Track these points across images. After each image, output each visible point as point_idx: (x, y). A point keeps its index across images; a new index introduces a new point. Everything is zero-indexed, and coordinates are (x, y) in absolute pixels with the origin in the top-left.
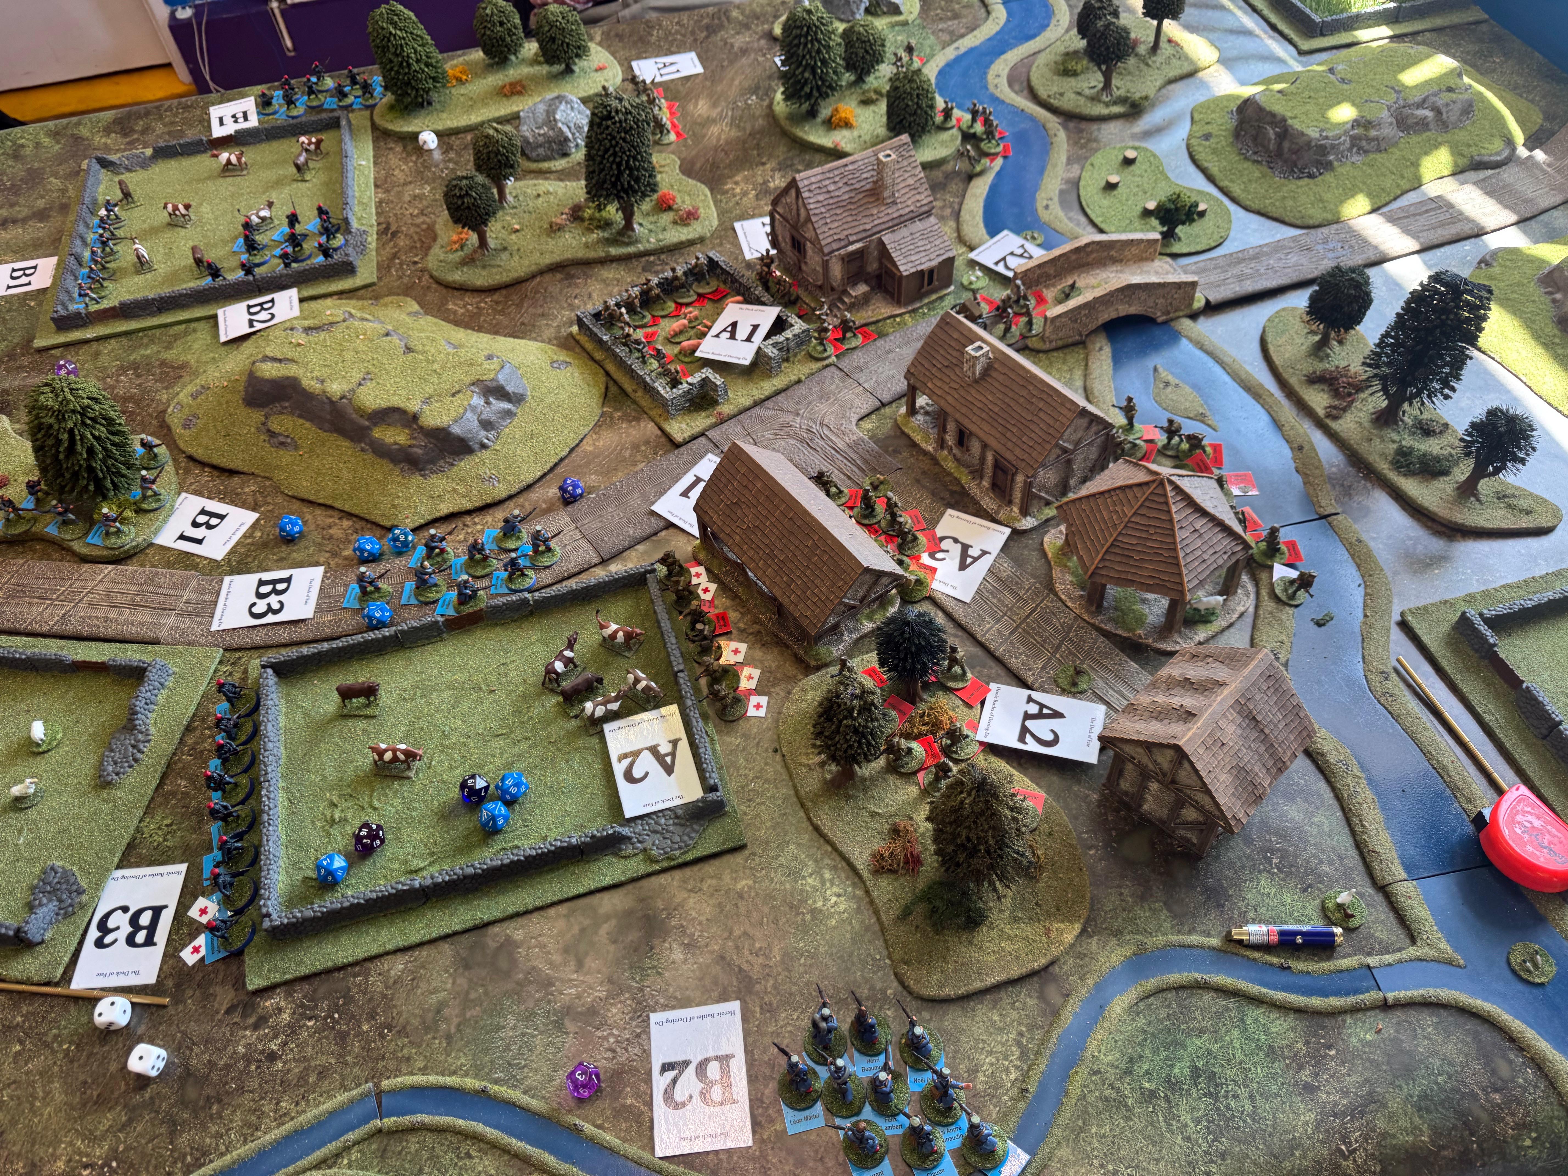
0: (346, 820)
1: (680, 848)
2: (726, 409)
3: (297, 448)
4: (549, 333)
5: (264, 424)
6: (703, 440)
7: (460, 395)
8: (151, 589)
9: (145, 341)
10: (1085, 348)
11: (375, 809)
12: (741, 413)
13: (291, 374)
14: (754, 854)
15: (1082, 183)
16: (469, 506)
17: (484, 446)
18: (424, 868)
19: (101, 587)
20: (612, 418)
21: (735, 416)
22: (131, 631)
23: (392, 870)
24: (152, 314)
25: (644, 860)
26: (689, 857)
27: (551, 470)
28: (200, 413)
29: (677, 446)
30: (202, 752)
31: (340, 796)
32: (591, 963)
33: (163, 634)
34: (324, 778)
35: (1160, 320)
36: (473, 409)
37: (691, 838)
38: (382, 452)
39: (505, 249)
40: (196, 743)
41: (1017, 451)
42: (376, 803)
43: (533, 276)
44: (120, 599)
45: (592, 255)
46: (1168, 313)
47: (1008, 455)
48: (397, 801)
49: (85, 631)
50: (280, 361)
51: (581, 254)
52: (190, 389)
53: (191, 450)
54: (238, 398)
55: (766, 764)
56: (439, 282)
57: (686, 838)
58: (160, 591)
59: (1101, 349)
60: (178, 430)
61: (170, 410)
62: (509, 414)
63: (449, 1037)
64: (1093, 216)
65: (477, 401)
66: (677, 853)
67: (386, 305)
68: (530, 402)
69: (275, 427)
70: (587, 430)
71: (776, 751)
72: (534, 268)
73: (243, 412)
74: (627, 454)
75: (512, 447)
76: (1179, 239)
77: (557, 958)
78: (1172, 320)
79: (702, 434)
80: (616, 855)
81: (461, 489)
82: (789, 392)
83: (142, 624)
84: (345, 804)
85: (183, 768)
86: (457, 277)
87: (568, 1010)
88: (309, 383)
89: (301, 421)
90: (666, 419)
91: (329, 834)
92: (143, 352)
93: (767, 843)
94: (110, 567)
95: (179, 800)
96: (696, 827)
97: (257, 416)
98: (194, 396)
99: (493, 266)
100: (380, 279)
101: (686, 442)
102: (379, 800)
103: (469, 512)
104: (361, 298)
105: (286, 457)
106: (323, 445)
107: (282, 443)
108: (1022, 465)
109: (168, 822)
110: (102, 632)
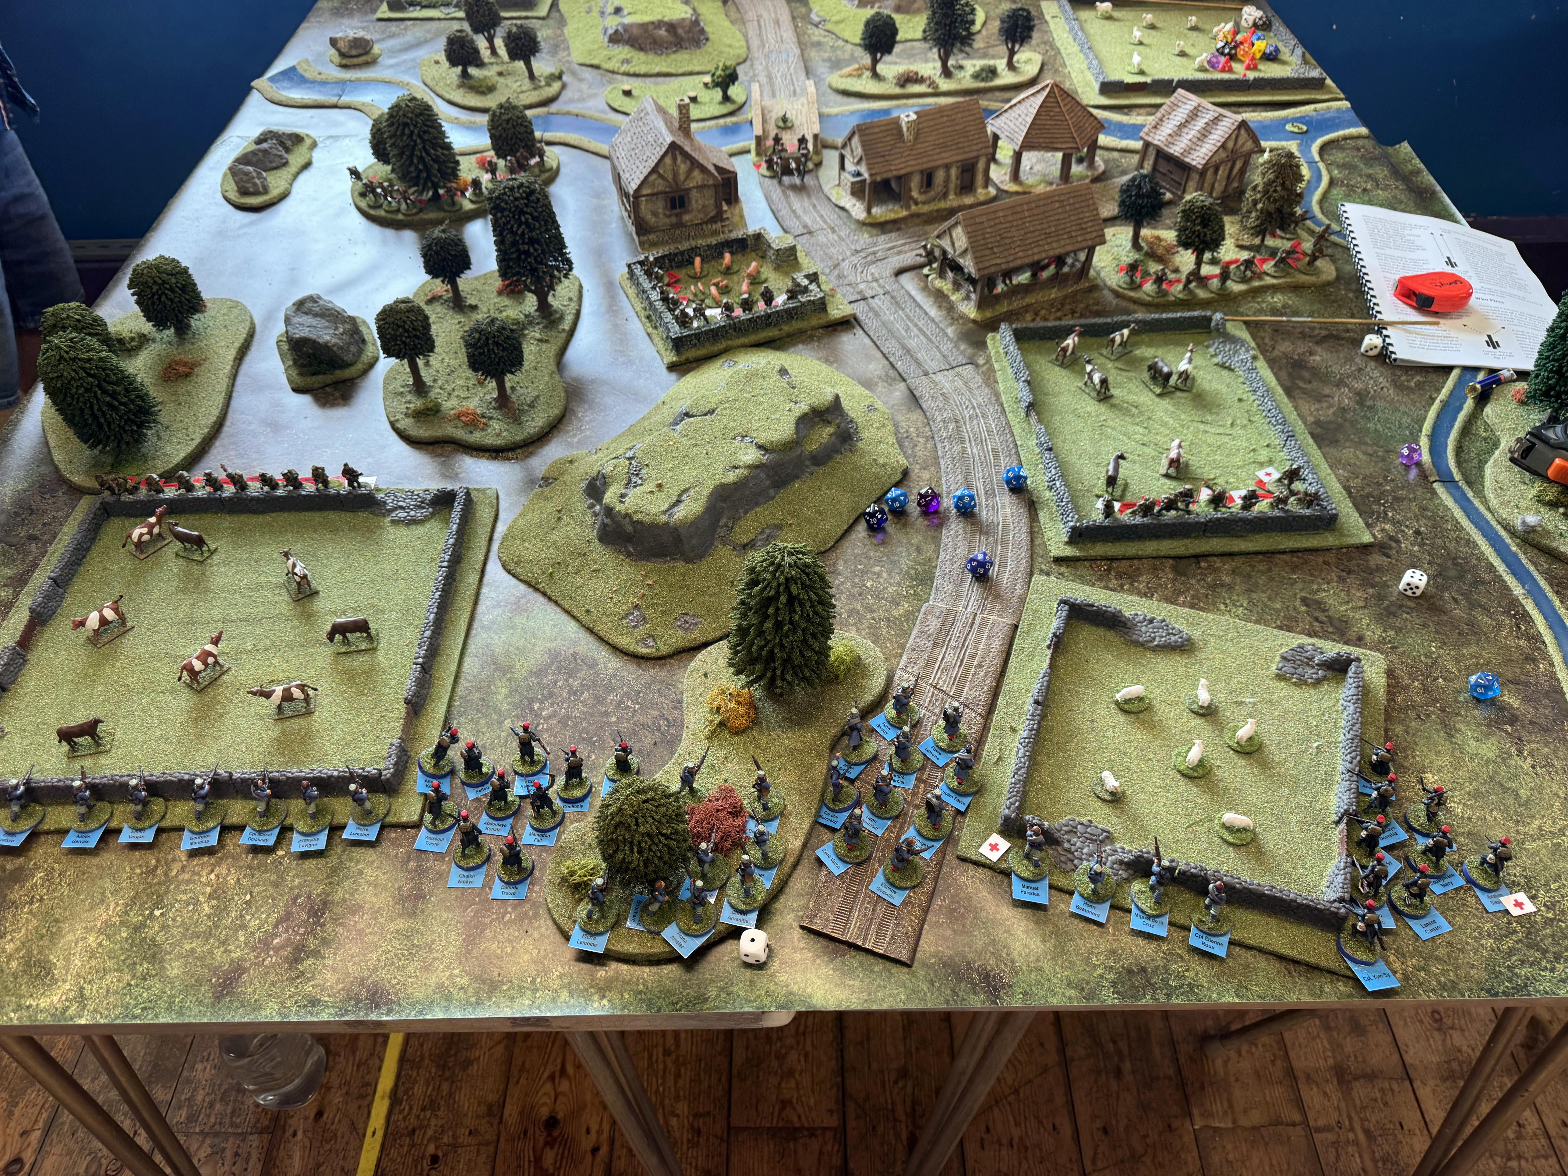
3: (780, 526)
5: (735, 547)
13: (709, 490)
21: (833, 286)
22: (996, 646)
29: (853, 318)
32: (1327, 391)
33: (1005, 622)
38: (827, 455)
39: (512, 388)
41: (974, 148)
47: (971, 155)
50: (680, 500)
61: (646, 652)
63: (1387, 451)
69: (747, 537)
72: (556, 376)
77: (1325, 405)
79: (847, 303)
83: (990, 638)
87: (1361, 403)
88: (730, 478)
97: (722, 552)
107: (767, 538)
108: (982, 152)
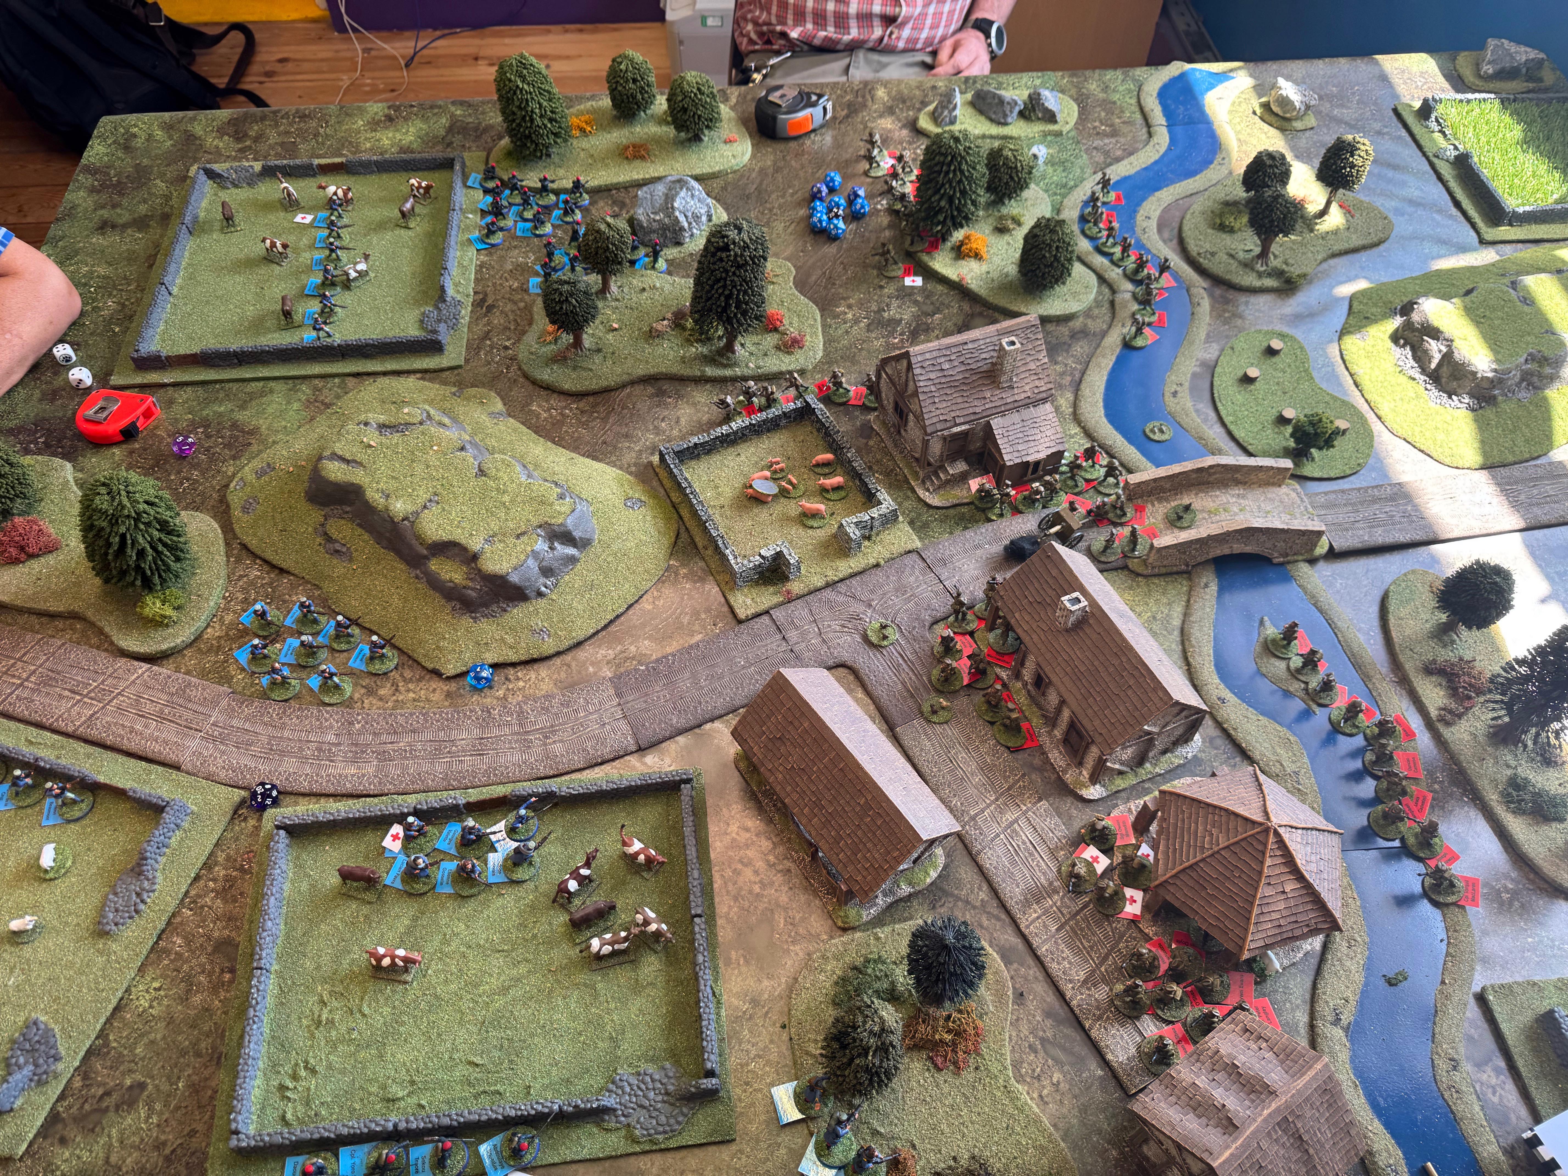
0: (332, 1022)
1: (665, 1132)
2: (796, 587)
3: (351, 560)
4: (629, 457)
5: (322, 525)
6: (765, 619)
7: (524, 539)
8: (181, 701)
9: (221, 395)
10: (1190, 579)
11: (364, 1015)
12: (810, 593)
13: (356, 480)
14: (741, 1152)
15: (1218, 370)
16: (514, 658)
17: (540, 594)
18: (403, 1098)
19: (132, 689)
20: (676, 574)
21: (803, 596)
22: (153, 748)
23: (370, 1094)
24: (232, 366)
25: (626, 1138)
26: (673, 1144)
27: (606, 627)
28: (261, 497)
29: (740, 622)
30: (202, 907)
31: (331, 993)
33: (185, 759)
34: (318, 968)
35: (1276, 561)
36: (535, 554)
37: (679, 1123)
38: (435, 584)
39: (599, 350)
40: (199, 896)
41: (1097, 723)
42: (366, 1010)
43: (624, 386)
44: (149, 708)
45: (687, 372)
46: (1287, 555)
47: (1085, 722)
48: (387, 1010)
49: (110, 740)
50: (348, 462)
51: (677, 369)
52: (257, 464)
53: (247, 539)
54: (301, 489)
55: (771, 1042)
56: (526, 376)
57: (672, 1121)
58: (190, 706)
59: (1206, 586)
60: (237, 513)
61: (232, 485)
62: (572, 560)
64: (1223, 413)
65: (541, 545)
66: (660, 1137)
67: (468, 399)
68: (596, 548)
69: (334, 533)
70: (650, 584)
71: (784, 1027)
72: (625, 378)
73: (303, 506)
74: (686, 620)
75: (569, 597)
76: (1313, 459)
78: (1289, 562)
79: (767, 612)
80: (598, 1125)
81: (510, 640)
82: (865, 577)
83: (166, 742)
84: (335, 1004)
85: (181, 923)
86: (545, 375)
88: (374, 496)
89: (360, 531)
90: (732, 589)
91: (313, 1036)
92: (216, 408)
93: (758, 1141)
94: (146, 666)
95: (172, 961)
96: (685, 1110)
97: (316, 515)
98: (260, 474)
99: (584, 369)
100: (467, 361)
101: (748, 619)
102: (369, 1006)
103: (513, 665)
104: (445, 383)
105: (339, 568)
106: (378, 563)
107: (337, 551)
108: (1098, 739)
109: (156, 985)
110: (126, 745)
